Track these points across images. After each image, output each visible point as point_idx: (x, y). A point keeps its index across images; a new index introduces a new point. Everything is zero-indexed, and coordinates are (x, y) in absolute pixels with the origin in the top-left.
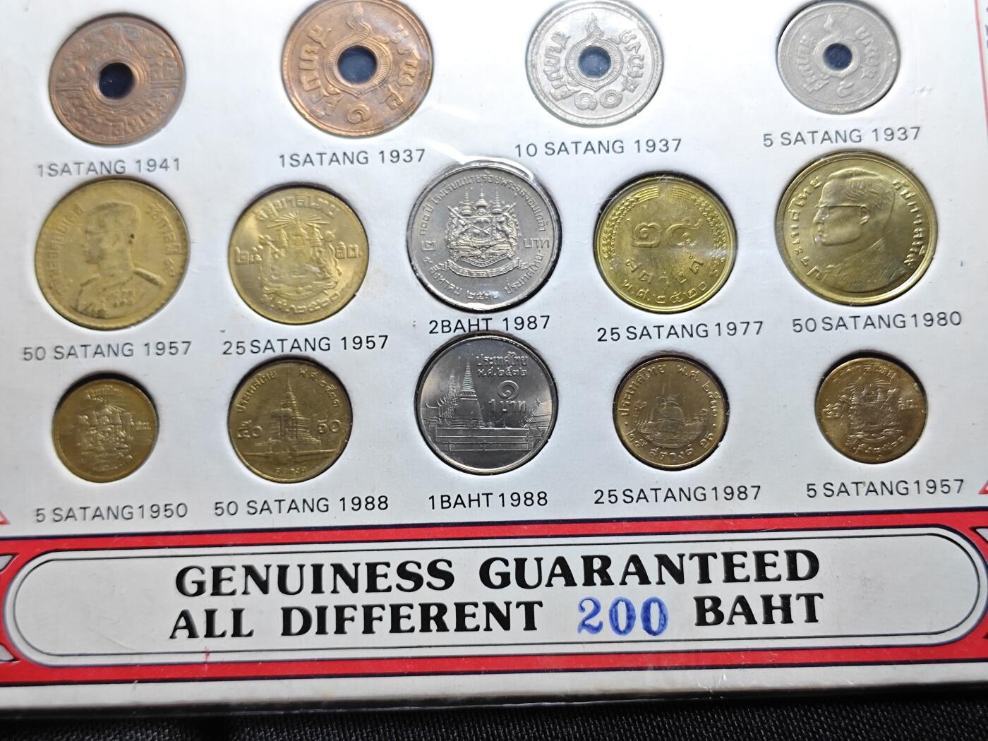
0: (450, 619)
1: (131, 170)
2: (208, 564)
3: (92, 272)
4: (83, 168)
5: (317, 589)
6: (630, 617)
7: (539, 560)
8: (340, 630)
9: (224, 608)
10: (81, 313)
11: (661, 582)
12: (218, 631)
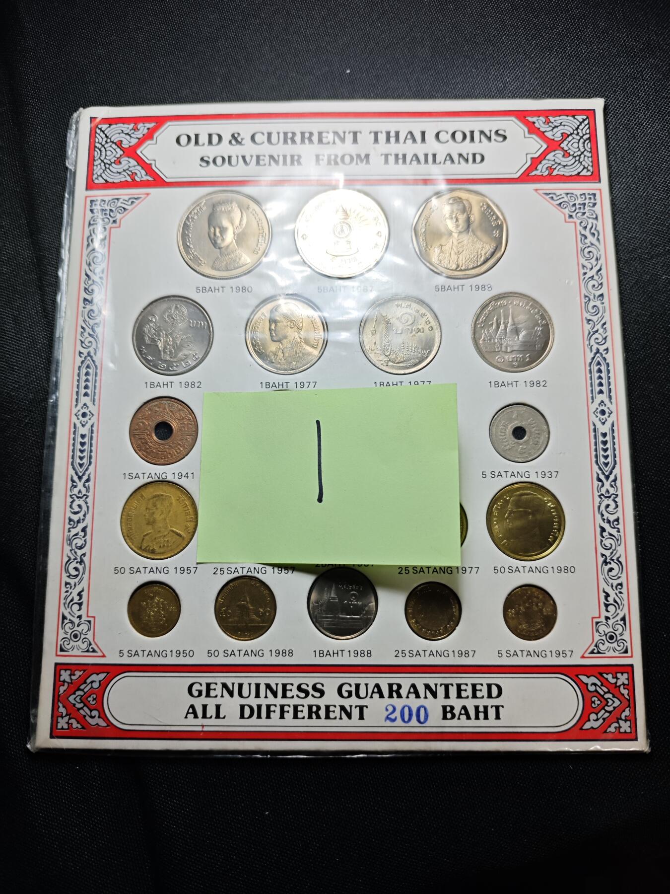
0: (322, 713)
1: (170, 478)
2: (204, 681)
3: (149, 530)
4: (146, 476)
5: (258, 695)
6: (410, 715)
7: (367, 685)
8: (268, 717)
9: (211, 704)
10: (143, 550)
11: (426, 697)
12: (208, 715)
